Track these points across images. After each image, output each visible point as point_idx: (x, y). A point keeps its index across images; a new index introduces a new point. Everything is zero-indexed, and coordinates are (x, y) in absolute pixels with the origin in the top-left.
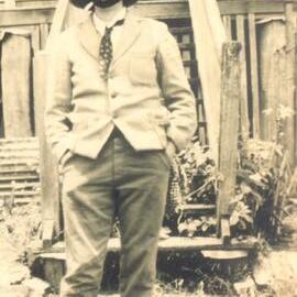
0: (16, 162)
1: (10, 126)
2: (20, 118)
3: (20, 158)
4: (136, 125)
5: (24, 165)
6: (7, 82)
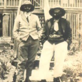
0: (5, 42)
1: (4, 34)
2: (6, 33)
3: (6, 41)
4: (33, 35)
5: (7, 43)
6: (4, 25)
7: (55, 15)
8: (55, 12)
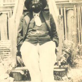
7: (33, 6)
8: (33, 3)
